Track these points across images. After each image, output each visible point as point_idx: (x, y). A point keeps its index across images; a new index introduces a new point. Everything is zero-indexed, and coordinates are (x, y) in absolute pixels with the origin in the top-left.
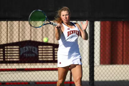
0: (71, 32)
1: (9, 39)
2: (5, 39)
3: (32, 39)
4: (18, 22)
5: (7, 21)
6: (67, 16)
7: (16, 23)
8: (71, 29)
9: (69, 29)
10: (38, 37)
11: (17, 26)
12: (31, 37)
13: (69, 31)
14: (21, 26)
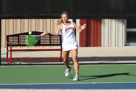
0: (68, 29)
1: (22, 31)
2: (20, 31)
3: (37, 31)
4: (27, 20)
5: (21, 19)
6: (66, 18)
7: (26, 20)
8: (68, 27)
9: (66, 27)
10: (40, 29)
11: (27, 22)
12: (36, 29)
13: (66, 28)
14: (29, 22)
